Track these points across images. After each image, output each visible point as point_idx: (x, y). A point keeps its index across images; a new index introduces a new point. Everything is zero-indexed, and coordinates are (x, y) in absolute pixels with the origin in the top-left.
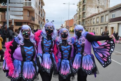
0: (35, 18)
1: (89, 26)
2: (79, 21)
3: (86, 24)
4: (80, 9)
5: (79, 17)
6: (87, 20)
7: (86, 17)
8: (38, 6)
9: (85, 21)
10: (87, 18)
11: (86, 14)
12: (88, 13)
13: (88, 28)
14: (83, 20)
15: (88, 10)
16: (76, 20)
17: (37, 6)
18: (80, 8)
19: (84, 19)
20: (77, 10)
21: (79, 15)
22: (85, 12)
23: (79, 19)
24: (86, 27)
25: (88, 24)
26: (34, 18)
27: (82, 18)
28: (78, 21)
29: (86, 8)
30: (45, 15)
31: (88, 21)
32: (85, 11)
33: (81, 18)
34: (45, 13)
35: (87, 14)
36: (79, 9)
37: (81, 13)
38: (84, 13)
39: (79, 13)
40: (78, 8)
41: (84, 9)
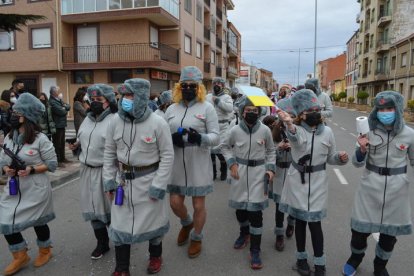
0: (182, 53)
1: (405, 77)
2: (366, 59)
3: (393, 68)
4: (368, 13)
5: (367, 43)
6: (396, 53)
7: (393, 42)
8: (199, 8)
9: (389, 57)
10: (399, 45)
11: (391, 28)
12: (403, 22)
13: (402, 85)
14: (382, 54)
15: (402, 12)
16: (356, 57)
17: (194, 9)
18: (371, 7)
19: (386, 47)
20: (358, 17)
21: (367, 36)
22: (388, 23)
23: (366, 51)
24: (392, 82)
25: (402, 67)
26: (178, 52)
27: (377, 46)
28: (361, 58)
29: (395, 6)
30: (238, 43)
31: (403, 54)
32: (387, 18)
33: (374, 45)
34: (238, 36)
35: (396, 29)
36: (364, 12)
37: (373, 29)
38: (384, 26)
39: (367, 28)
40: (362, 9)
41: (385, 9)
